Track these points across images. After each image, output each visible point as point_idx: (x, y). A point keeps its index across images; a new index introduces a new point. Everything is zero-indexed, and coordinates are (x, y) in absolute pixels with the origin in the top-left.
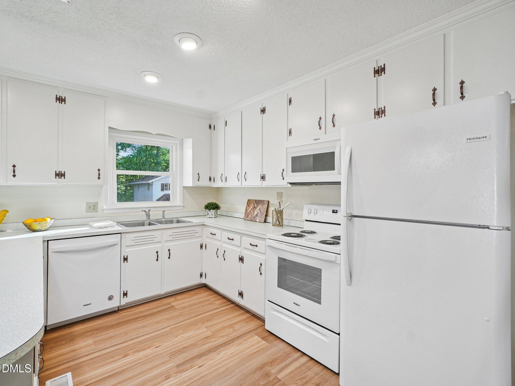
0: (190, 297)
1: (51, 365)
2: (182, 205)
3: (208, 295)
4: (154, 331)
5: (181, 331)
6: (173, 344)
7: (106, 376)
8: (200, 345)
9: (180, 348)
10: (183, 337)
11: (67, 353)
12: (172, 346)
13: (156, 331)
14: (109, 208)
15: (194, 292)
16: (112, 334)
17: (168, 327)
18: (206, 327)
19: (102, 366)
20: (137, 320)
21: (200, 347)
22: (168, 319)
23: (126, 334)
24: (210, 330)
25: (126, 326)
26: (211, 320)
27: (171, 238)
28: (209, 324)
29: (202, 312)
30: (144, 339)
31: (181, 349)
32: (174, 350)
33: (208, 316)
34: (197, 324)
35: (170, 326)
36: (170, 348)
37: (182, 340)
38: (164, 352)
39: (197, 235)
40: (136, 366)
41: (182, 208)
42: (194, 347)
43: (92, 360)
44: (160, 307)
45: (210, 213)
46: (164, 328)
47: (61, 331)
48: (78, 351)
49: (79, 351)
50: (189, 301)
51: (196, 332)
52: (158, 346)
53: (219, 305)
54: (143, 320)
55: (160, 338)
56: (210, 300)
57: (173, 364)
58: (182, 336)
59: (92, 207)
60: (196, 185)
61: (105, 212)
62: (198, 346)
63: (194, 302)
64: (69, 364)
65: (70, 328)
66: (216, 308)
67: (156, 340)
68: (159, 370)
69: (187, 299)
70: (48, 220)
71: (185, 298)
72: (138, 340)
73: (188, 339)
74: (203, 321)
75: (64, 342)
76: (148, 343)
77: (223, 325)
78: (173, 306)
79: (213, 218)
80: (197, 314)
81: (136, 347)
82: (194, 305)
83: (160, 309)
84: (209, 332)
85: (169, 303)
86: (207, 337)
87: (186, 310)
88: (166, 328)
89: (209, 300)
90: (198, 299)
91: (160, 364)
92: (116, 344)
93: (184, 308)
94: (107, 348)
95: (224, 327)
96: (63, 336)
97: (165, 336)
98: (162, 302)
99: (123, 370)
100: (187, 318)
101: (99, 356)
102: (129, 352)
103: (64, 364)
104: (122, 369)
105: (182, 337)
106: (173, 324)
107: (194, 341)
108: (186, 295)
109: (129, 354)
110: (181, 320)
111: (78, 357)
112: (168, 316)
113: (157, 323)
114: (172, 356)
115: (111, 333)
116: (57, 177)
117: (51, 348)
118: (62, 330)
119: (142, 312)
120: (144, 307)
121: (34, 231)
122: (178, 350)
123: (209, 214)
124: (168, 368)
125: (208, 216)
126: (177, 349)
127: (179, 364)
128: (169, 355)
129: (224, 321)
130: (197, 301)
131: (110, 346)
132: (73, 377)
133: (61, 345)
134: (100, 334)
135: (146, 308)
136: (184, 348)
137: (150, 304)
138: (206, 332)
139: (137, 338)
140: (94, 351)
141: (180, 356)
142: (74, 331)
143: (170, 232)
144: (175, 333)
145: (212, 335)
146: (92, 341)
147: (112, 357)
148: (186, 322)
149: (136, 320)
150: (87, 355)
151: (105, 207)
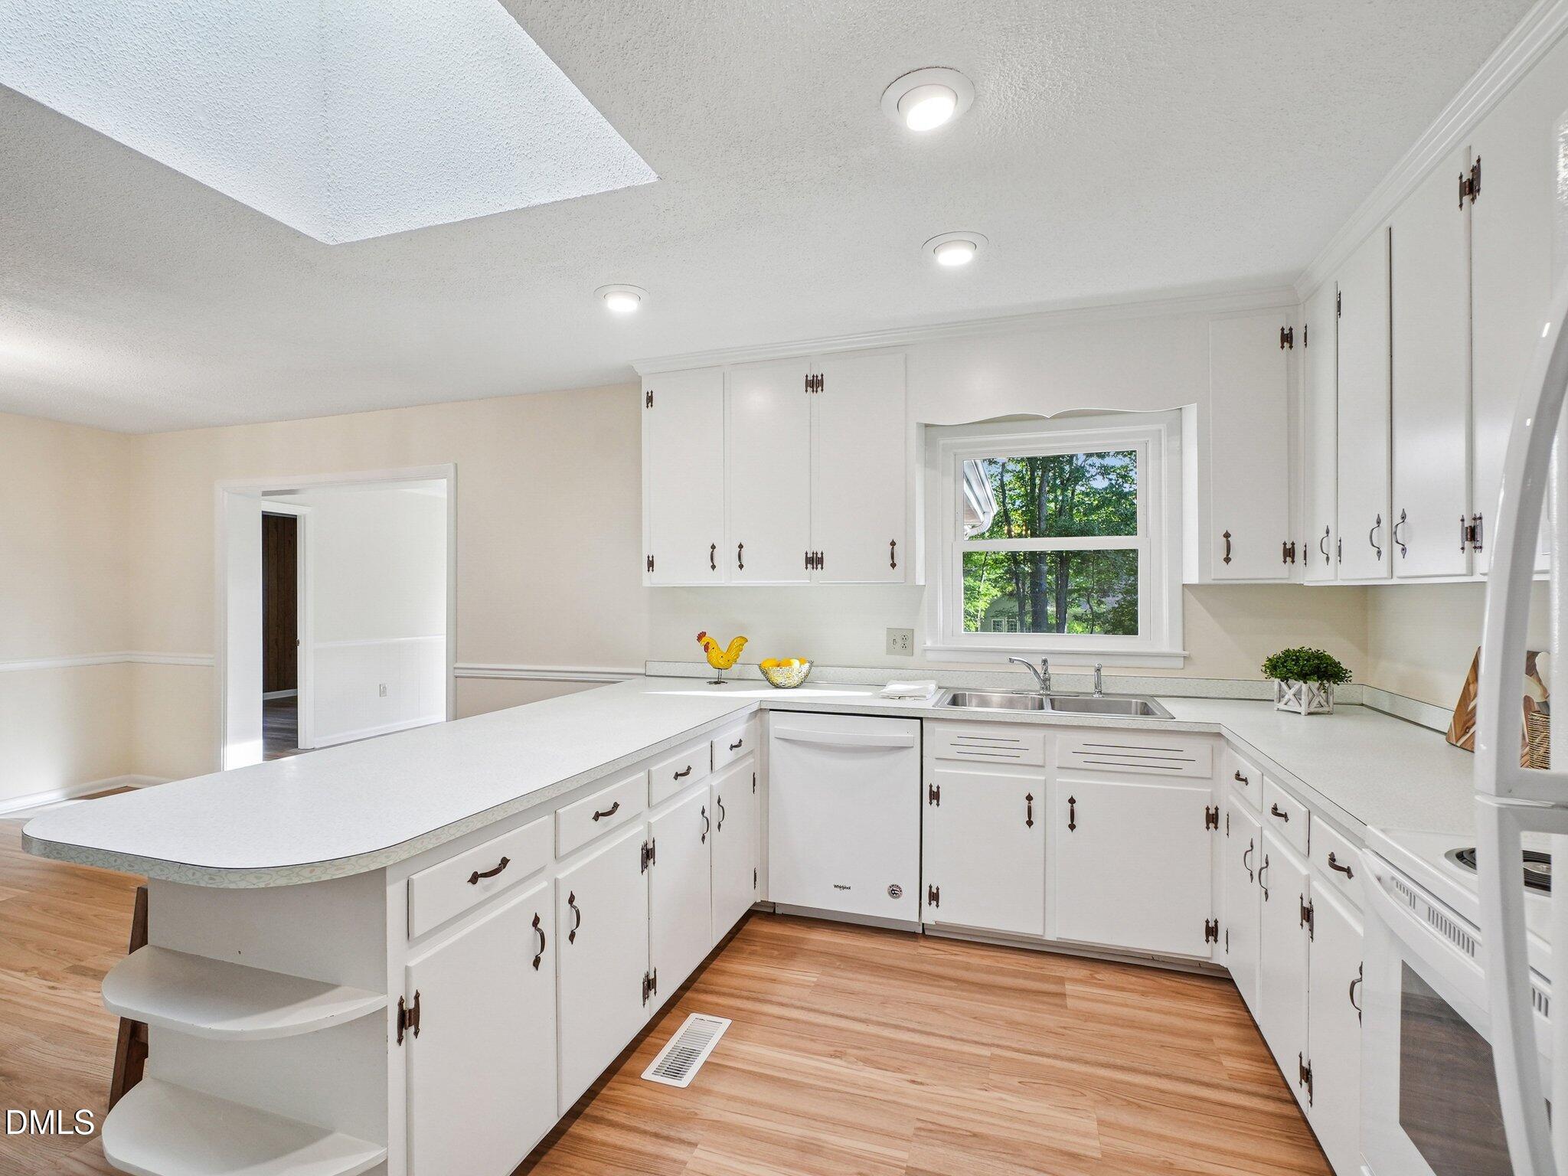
0: (1143, 994)
1: (724, 986)
2: (1179, 650)
3: (1221, 1019)
4: (949, 1034)
5: (1014, 1081)
6: (959, 1102)
7: (768, 1073)
8: (1026, 1163)
9: (964, 1126)
10: (1001, 1103)
11: (761, 979)
12: (950, 1105)
13: (952, 1038)
14: (940, 645)
15: (1174, 984)
16: (857, 986)
17: (992, 1045)
18: (1101, 1123)
19: (781, 1046)
20: (936, 983)
21: (1021, 1168)
22: (1013, 1024)
23: (885, 1002)
24: (1107, 1140)
25: (902, 983)
26: (1146, 1108)
27: (1078, 761)
28: (1127, 1118)
29: (1135, 1065)
30: (907, 1042)
31: (965, 1133)
32: (943, 1121)
33: (1148, 1088)
34: (1083, 1091)
35: (998, 1046)
36: (941, 1109)
37: (995, 1110)
38: (915, 1108)
39: (1188, 769)
40: (831, 1094)
41: (1180, 663)
42: (1004, 1156)
43: (778, 1021)
44: (1025, 978)
45: (1289, 694)
46: (976, 1043)
47: (790, 927)
48: (780, 986)
49: (778, 987)
50: (1127, 1006)
51: (1052, 1113)
52: (919, 1080)
53: (1231, 1077)
54: (951, 988)
55: (941, 1064)
56: (1212, 1040)
57: (904, 1155)
58: (1004, 1096)
59: (900, 642)
60: (1214, 580)
61: (930, 656)
62: (1017, 1161)
63: (1142, 1014)
64: (745, 1001)
65: (809, 928)
66: (1206, 1079)
67: (930, 1062)
68: (861, 1145)
69: (1125, 995)
70: (796, 663)
71: (1123, 989)
72: (891, 1036)
73: (1011, 1119)
74: (1110, 1094)
75: (776, 953)
76: (905, 1056)
77: (1173, 1156)
78: (1063, 995)
79: (1303, 713)
80: (1111, 1060)
81: (874, 1048)
82: (1131, 1024)
83: (1020, 983)
84: (1096, 1144)
85: (1061, 981)
86: (1074, 1156)
87: (1091, 1025)
88: (983, 1044)
89: (1208, 1038)
90: (1166, 1013)
91: (881, 1130)
92: (846, 1013)
93: (1089, 1017)
94: (824, 1013)
95: (1171, 1164)
96: (787, 939)
97: (960, 1065)
98: (1042, 966)
99: (803, 1083)
100: (1071, 1054)
101: (797, 1021)
102: (849, 1051)
103: (739, 997)
104: (803, 1081)
105: (1001, 1099)
106: (1014, 1045)
107: (1022, 1138)
108: (1141, 980)
109: (845, 1054)
110: (1047, 1050)
111: (769, 997)
112: (1018, 1015)
113: (975, 1018)
114: (923, 1133)
115: (860, 982)
116: (809, 565)
117: (753, 953)
118: (792, 926)
119: (967, 967)
120: (982, 957)
121: (777, 686)
122: (954, 1128)
123: (1287, 697)
124: (884, 1155)
125: (1281, 706)
126: (954, 1123)
127: (920, 1167)
128: (920, 1125)
129: (1193, 1145)
130: (1156, 1018)
131: (832, 1010)
132: (728, 1034)
133: (767, 956)
134: (841, 974)
135: (987, 962)
136: (975, 1135)
137: (1007, 955)
138: (1086, 1135)
139: (896, 1027)
140: (799, 1004)
141: (941, 1151)
142: (809, 939)
143: (1078, 739)
144: (991, 1076)
145: (1098, 1159)
146: (815, 979)
147: (812, 1040)
148: (1058, 1063)
149: (934, 980)
150: (782, 1005)
151: (929, 644)
